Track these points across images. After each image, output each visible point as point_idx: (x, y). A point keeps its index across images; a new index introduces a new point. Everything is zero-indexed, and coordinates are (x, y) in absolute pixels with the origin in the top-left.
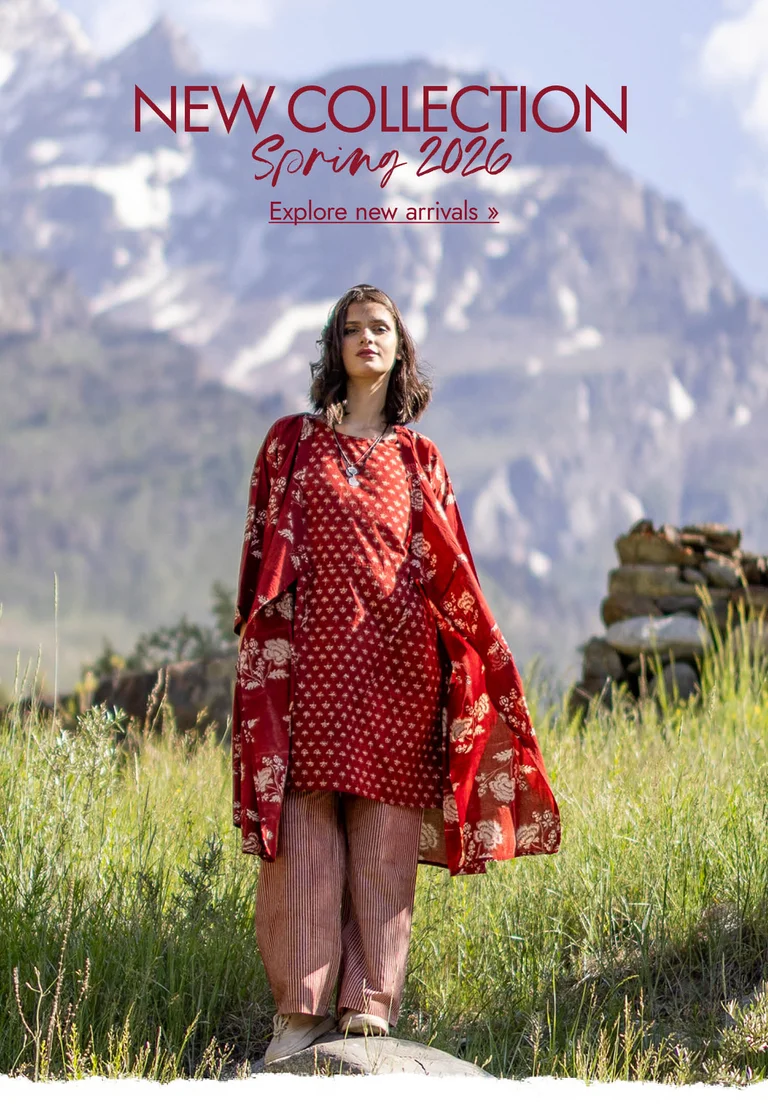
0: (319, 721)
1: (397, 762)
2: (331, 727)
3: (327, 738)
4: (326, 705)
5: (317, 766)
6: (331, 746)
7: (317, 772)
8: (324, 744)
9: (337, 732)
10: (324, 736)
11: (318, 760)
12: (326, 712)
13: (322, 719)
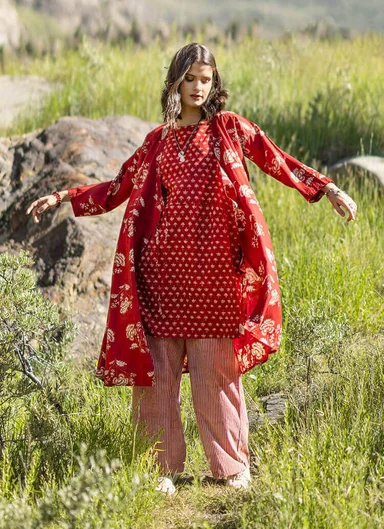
0: (170, 298)
1: (223, 313)
2: (178, 302)
3: (176, 308)
4: (174, 288)
5: (171, 325)
6: (178, 313)
7: (171, 328)
8: (174, 311)
9: (181, 304)
10: (174, 307)
11: (171, 321)
12: (174, 292)
13: (172, 297)
